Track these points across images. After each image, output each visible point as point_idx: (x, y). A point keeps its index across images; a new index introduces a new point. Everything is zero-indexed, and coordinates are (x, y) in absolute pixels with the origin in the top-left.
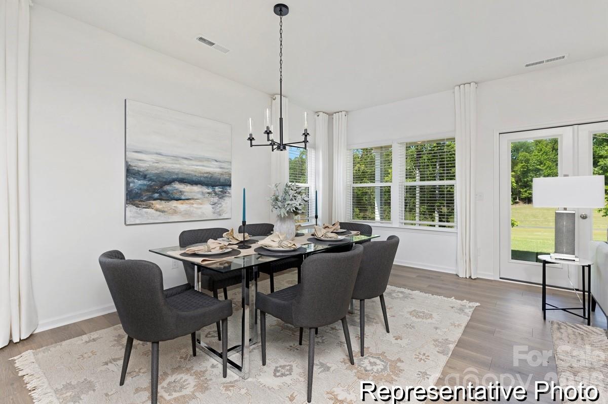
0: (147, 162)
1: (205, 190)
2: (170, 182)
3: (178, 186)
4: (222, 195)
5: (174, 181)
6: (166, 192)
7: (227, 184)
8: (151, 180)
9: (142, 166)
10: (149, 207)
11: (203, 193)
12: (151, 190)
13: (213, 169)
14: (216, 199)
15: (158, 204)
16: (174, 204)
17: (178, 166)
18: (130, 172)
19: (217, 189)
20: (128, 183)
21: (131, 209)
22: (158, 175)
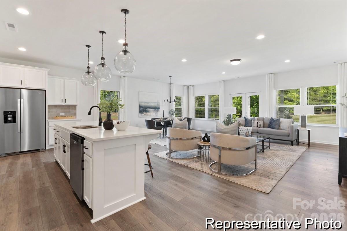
0: (143, 104)
1: (154, 110)
2: (147, 108)
3: (148, 109)
4: (158, 111)
5: (148, 108)
6: (146, 110)
7: (158, 108)
8: (143, 108)
9: (142, 105)
10: (143, 114)
11: (153, 111)
12: (143, 110)
13: (155, 105)
14: (156, 112)
15: (145, 113)
16: (148, 113)
17: (148, 105)
18: (140, 107)
19: (156, 110)
20: (139, 109)
21: (140, 114)
22: (145, 107)
